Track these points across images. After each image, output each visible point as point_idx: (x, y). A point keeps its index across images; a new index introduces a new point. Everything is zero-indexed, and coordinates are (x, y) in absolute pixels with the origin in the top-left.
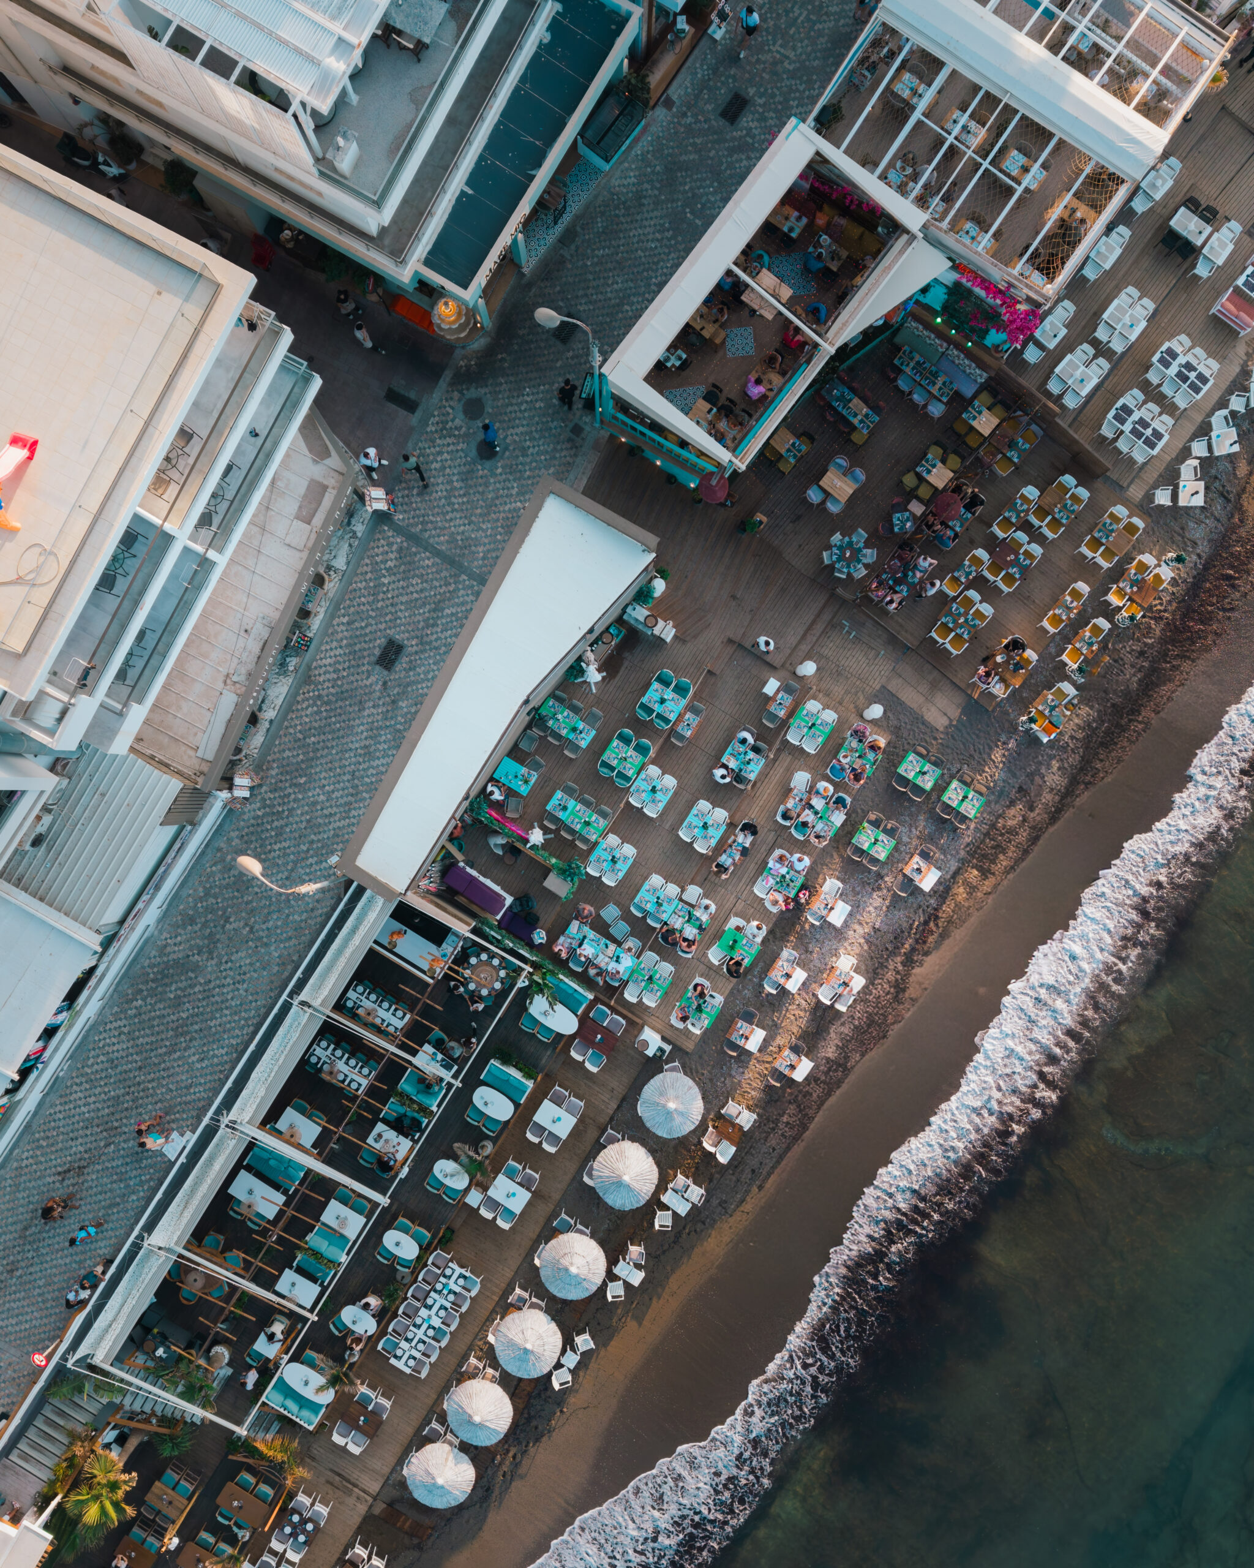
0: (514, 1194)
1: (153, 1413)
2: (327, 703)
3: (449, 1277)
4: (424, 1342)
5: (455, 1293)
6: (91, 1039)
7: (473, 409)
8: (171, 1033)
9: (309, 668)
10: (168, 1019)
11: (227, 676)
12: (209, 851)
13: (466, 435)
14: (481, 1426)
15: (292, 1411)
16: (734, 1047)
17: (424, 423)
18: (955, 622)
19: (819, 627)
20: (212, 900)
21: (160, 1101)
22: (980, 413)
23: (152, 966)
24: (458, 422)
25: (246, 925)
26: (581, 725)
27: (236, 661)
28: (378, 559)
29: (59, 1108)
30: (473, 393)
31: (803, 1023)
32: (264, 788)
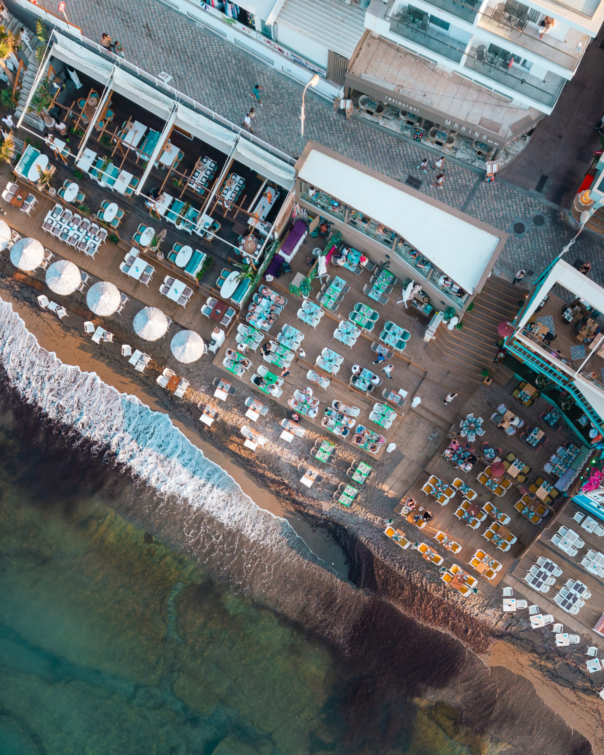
0: (137, 271)
1: (21, 88)
2: (388, 151)
3: (94, 239)
4: (60, 228)
5: (86, 242)
6: (215, 38)
7: (538, 220)
8: (219, 78)
9: (406, 141)
10: (226, 77)
11: (402, 87)
12: (312, 94)
13: (526, 218)
14: (21, 253)
15: (24, 159)
16: (217, 383)
17: (531, 196)
18: (439, 486)
19: (433, 419)
20: (287, 97)
21: (185, 74)
22: (547, 490)
23: (253, 67)
24: (532, 212)
25: (275, 114)
26: (380, 292)
27: (410, 91)
28: (462, 175)
29: (180, 23)
30: (547, 220)
31: (230, 423)
32: (344, 121)
